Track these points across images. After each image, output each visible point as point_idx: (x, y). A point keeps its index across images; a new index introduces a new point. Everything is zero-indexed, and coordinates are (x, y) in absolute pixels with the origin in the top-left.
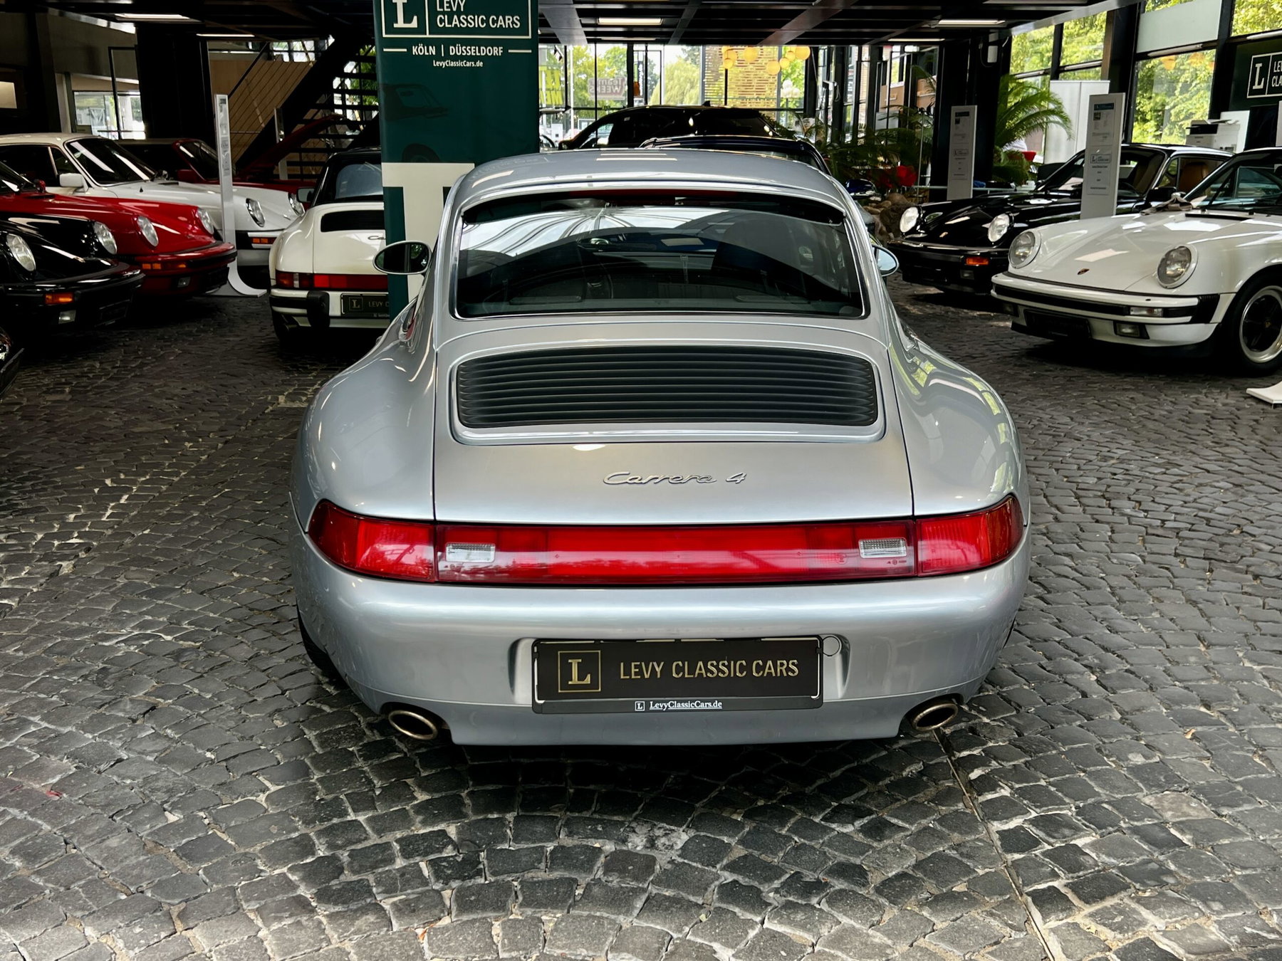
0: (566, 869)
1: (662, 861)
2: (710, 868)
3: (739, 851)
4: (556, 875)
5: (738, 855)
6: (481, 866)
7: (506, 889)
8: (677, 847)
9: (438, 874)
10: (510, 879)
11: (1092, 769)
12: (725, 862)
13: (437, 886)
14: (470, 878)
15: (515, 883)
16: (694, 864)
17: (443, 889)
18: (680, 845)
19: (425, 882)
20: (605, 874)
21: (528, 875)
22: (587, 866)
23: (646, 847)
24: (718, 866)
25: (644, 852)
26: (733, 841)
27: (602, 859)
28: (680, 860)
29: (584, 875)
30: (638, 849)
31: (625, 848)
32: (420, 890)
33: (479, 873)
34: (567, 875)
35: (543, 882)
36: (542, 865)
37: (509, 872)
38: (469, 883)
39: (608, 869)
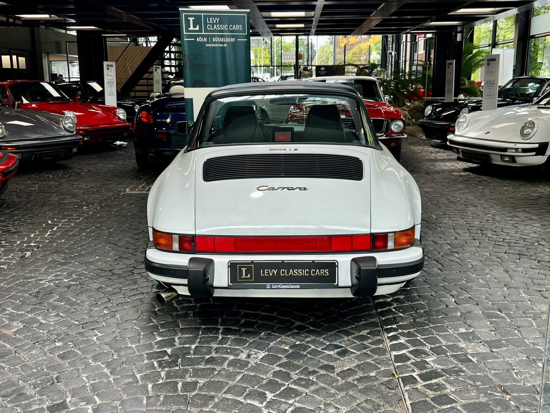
0: (212, 365)
1: (252, 362)
2: (271, 366)
3: (285, 360)
4: (208, 366)
5: (284, 361)
6: (178, 363)
7: (187, 371)
8: (258, 358)
9: (160, 365)
10: (189, 368)
11: (442, 334)
12: (278, 364)
13: (160, 370)
14: (173, 367)
15: (191, 370)
16: (265, 364)
17: (162, 371)
18: (261, 357)
19: (155, 368)
20: (227, 367)
21: (196, 367)
22: (221, 364)
23: (246, 358)
24: (275, 365)
25: (245, 360)
26: (282, 356)
27: (228, 361)
28: (260, 363)
29: (219, 367)
30: (243, 358)
31: (237, 358)
32: (152, 371)
33: (177, 366)
34: (212, 367)
35: (202, 369)
36: (203, 363)
37: (189, 365)
38: (172, 369)
39: (229, 365)
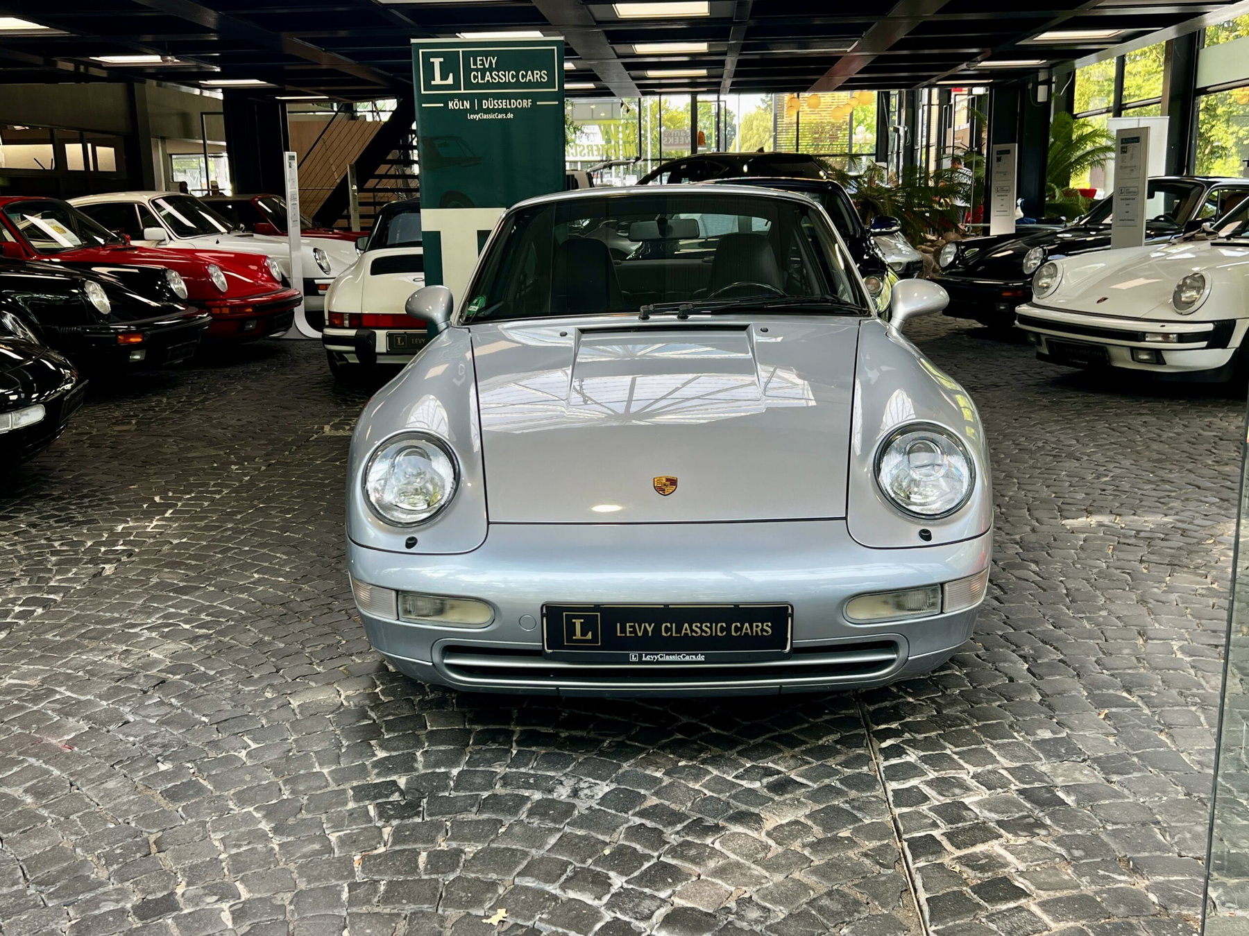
0: (494, 812)
2: (623, 814)
3: (652, 801)
4: (485, 816)
5: (650, 804)
6: (421, 809)
7: (438, 826)
8: (596, 797)
9: (382, 813)
10: (444, 819)
12: (638, 809)
13: (380, 824)
14: (409, 817)
15: (448, 823)
16: (610, 811)
17: (384, 827)
18: (601, 795)
19: (370, 820)
20: (527, 817)
21: (459, 817)
22: (514, 810)
23: (569, 797)
24: (630, 812)
25: (567, 800)
26: (649, 793)
27: (529, 805)
28: (598, 807)
29: (509, 817)
30: (562, 797)
31: (550, 797)
32: (363, 826)
33: (418, 814)
34: (494, 816)
35: (472, 822)
36: (474, 809)
37: (444, 814)
38: (407, 822)
39: (531, 813)
